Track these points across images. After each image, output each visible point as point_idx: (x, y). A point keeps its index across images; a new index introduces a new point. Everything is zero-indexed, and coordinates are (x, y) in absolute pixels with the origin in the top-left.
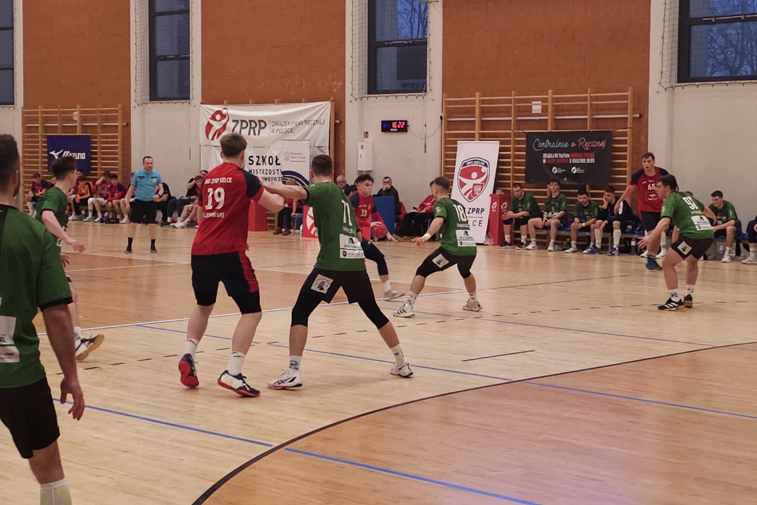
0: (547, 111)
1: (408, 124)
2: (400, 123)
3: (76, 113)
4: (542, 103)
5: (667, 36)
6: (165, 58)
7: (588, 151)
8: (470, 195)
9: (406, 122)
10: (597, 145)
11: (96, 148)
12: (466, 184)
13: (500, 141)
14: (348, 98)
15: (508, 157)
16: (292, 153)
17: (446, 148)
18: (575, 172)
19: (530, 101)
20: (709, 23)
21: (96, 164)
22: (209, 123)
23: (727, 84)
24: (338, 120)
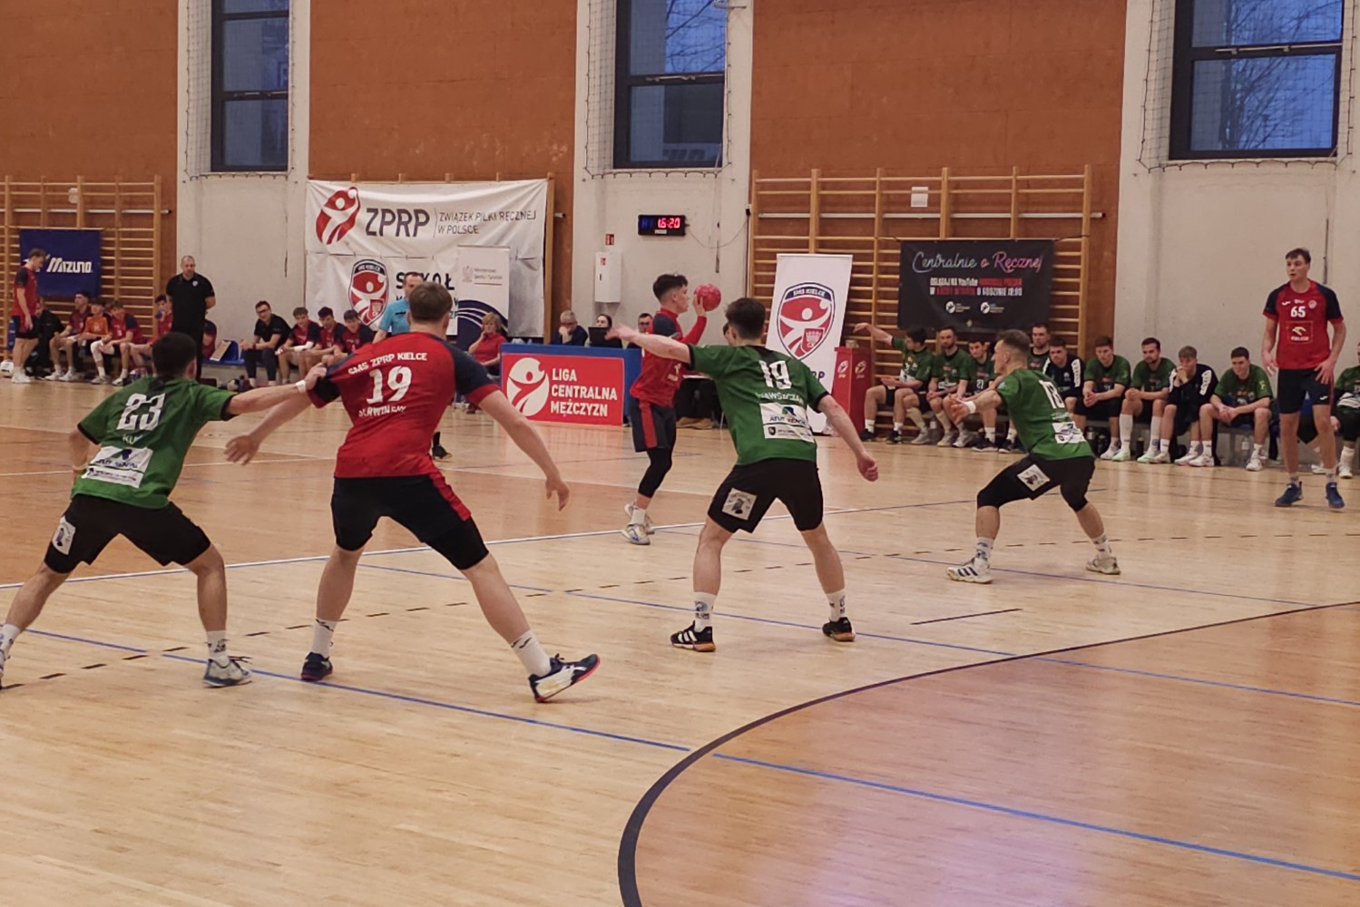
0: (938, 204)
1: (687, 222)
2: (672, 219)
3: (73, 190)
4: (930, 189)
5: (1153, 78)
6: (242, 97)
7: (1009, 276)
8: (799, 348)
9: (683, 218)
10: (1026, 265)
11: (112, 253)
12: (791, 329)
13: (854, 254)
14: (578, 173)
15: (868, 282)
16: (477, 270)
17: (756, 264)
18: (986, 311)
19: (908, 185)
20: (1226, 57)
21: (111, 282)
22: (322, 213)
23: (1258, 163)
24: (559, 212)
